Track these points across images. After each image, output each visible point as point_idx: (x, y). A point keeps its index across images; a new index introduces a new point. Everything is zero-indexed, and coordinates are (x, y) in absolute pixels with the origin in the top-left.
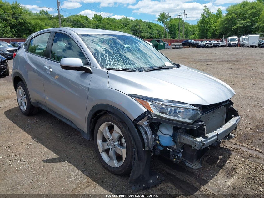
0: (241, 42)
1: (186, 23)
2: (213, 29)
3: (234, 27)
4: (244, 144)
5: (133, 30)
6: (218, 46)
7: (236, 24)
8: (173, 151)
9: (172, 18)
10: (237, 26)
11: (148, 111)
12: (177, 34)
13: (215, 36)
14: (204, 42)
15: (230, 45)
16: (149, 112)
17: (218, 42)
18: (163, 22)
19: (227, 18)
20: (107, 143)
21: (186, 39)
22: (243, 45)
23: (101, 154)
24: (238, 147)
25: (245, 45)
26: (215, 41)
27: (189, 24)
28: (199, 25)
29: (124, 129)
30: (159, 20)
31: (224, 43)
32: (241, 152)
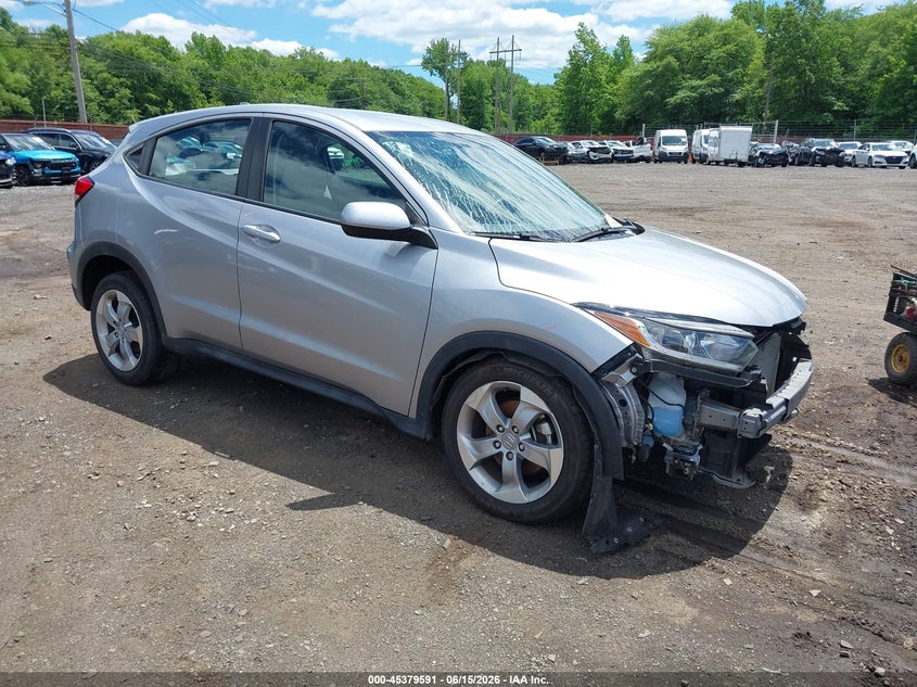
0: (697, 150)
1: (518, 76)
2: (606, 103)
3: (671, 100)
4: (813, 436)
5: (338, 98)
6: (628, 159)
7: (677, 90)
8: (675, 450)
9: (471, 61)
10: (681, 94)
11: (635, 344)
12: (487, 117)
13: (612, 126)
14: (586, 145)
15: (664, 158)
16: (637, 347)
17: (628, 145)
18: (442, 72)
19: (648, 67)
20: (495, 439)
21: (520, 132)
22: (702, 159)
23: (470, 472)
24: (803, 443)
25: (710, 159)
26: (618, 142)
27: (526, 80)
28: (563, 87)
29: (556, 395)
30: (427, 63)
31: (645, 150)
32: (815, 454)
